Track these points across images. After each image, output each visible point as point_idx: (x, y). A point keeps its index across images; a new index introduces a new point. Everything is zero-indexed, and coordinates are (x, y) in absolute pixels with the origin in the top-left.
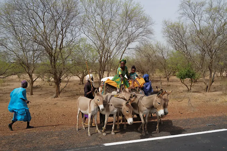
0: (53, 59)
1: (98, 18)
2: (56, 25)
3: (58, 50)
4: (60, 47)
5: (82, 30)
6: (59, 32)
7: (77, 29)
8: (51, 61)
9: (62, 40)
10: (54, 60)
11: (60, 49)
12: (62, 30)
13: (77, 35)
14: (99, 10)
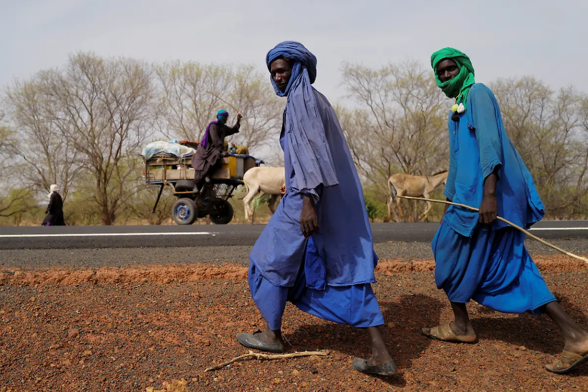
0: (103, 176)
1: (188, 103)
2: (112, 117)
3: (112, 161)
4: (116, 157)
5: (156, 126)
6: (115, 130)
7: (147, 124)
8: (99, 181)
9: (121, 143)
10: (105, 178)
11: (117, 159)
12: (121, 127)
13: (148, 133)
14: (189, 89)
